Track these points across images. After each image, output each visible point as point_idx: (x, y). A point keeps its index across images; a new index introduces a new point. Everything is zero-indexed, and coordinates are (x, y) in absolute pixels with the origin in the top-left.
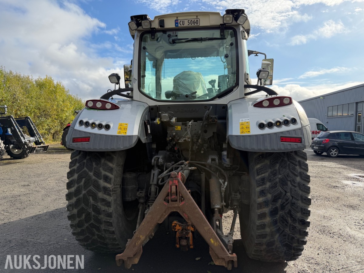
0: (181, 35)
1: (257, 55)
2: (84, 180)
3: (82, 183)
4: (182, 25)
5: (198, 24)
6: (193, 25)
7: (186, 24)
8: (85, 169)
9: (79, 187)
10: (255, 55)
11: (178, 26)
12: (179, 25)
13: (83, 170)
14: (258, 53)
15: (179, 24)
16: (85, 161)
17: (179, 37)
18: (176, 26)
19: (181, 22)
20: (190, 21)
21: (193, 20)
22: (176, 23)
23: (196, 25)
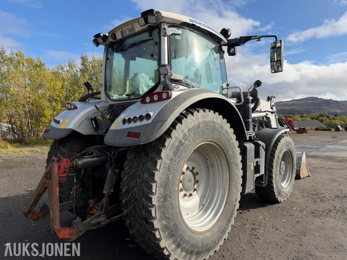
1: (260, 39)
6: (131, 32)
7: (128, 33)
10: (258, 40)
14: (261, 38)
18: (122, 36)
19: (124, 32)
20: (129, 30)
21: (130, 28)
22: (122, 34)
23: (133, 32)
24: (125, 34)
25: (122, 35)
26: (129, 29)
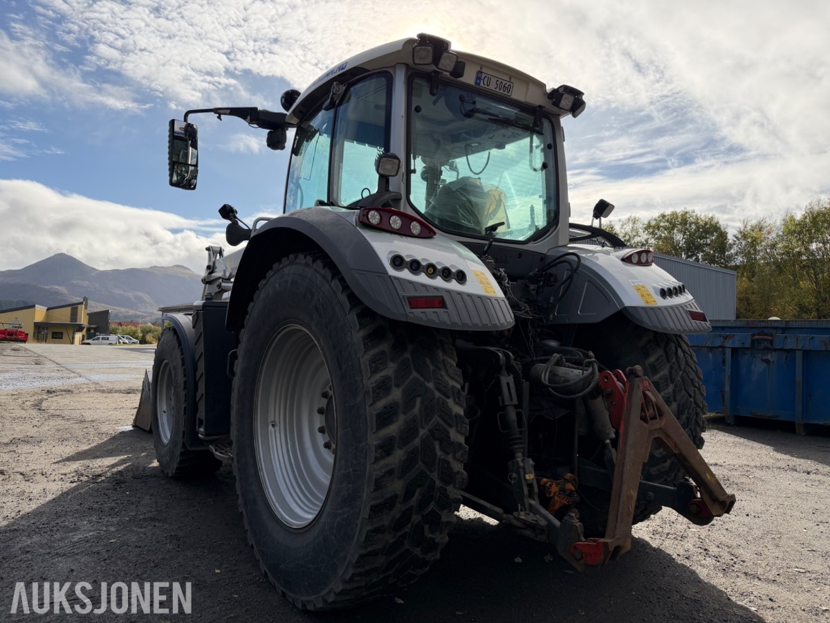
0: (481, 103)
2: (418, 401)
3: (416, 410)
4: (486, 86)
5: (509, 94)
6: (502, 91)
7: (492, 87)
8: (415, 374)
9: (415, 421)
11: (479, 84)
12: (482, 84)
13: (412, 377)
15: (482, 81)
16: (407, 355)
17: (478, 106)
18: (476, 83)
19: (486, 79)
20: (498, 83)
21: (504, 82)
22: (478, 78)
23: (506, 93)
24: (485, 83)
25: (478, 81)
26: (500, 81)
